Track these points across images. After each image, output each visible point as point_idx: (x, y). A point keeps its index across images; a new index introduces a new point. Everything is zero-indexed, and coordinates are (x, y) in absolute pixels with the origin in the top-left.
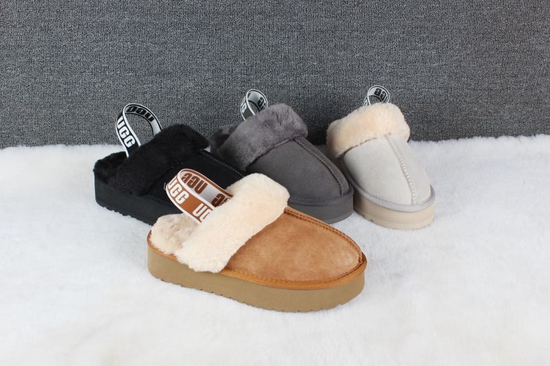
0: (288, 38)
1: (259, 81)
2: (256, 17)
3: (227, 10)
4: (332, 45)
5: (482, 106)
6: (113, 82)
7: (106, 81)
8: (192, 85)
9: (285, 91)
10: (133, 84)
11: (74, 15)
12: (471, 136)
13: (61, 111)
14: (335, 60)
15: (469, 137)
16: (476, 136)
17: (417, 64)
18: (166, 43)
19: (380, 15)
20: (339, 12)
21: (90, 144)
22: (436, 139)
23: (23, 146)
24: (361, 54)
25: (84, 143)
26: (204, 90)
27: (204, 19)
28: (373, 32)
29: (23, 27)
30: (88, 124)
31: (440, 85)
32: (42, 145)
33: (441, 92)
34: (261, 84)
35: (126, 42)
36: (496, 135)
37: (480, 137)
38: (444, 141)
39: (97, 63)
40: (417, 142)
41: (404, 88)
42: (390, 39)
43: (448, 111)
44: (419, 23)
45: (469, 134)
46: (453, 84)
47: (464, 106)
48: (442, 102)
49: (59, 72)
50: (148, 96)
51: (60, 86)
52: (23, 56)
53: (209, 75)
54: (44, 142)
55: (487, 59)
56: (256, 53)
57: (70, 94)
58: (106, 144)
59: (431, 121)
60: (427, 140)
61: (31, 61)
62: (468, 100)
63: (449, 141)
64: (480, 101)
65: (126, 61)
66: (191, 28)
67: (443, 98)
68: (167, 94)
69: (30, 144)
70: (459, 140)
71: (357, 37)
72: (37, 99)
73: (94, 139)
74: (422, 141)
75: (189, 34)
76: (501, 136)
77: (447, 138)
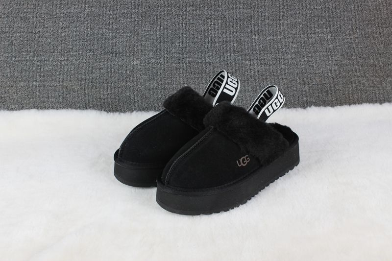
0: (214, 25)
1: (191, 59)
2: (189, 9)
3: (166, 3)
4: (249, 30)
5: (369, 79)
6: (76, 60)
7: (71, 59)
8: (138, 62)
9: (211, 67)
10: (92, 62)
11: (47, 8)
12: (360, 103)
13: (35, 83)
14: (251, 42)
15: (359, 104)
16: (364, 102)
17: (316, 45)
18: (118, 29)
19: (286, 7)
20: (254, 4)
21: (57, 109)
22: (332, 105)
23: (4, 110)
24: (272, 37)
25: (53, 108)
26: (147, 67)
27: (148, 10)
28: (280, 20)
29: (7, 17)
30: (56, 94)
31: (335, 62)
32: (19, 110)
33: (336, 68)
34: (192, 62)
35: (87, 28)
36: (381, 102)
37: (368, 104)
38: (339, 107)
39: (64, 45)
40: (317, 107)
41: (306, 64)
42: (294, 26)
43: (341, 83)
44: (317, 13)
45: (359, 101)
46: (345, 61)
47: (354, 79)
48: (337, 76)
49: (34, 52)
50: (103, 71)
51: (34, 64)
52: (6, 39)
53: (151, 54)
54: (22, 108)
55: (372, 41)
56: (189, 37)
57: (42, 70)
58: (70, 109)
59: (328, 91)
60: (325, 106)
61: (12, 44)
62: (357, 74)
63: (343, 106)
64: (367, 75)
65: (86, 43)
66: (137, 18)
67: (337, 73)
68: (118, 69)
69: (9, 109)
70: (351, 106)
71: (268, 23)
72: (16, 74)
73: (60, 106)
74: (321, 107)
75: (136, 23)
76: (385, 102)
77: (341, 104)
